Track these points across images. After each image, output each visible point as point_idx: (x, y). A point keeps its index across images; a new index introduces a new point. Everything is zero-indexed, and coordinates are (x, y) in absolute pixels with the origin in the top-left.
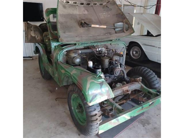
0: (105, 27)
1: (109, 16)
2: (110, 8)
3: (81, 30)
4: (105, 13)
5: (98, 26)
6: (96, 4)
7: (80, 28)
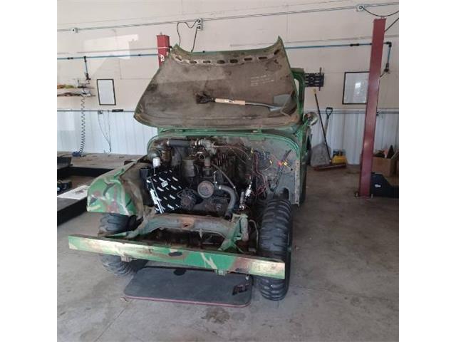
0: (243, 103)
1: (272, 80)
2: (280, 63)
3: (198, 108)
4: (265, 76)
5: (227, 101)
6: (251, 59)
7: (196, 105)
